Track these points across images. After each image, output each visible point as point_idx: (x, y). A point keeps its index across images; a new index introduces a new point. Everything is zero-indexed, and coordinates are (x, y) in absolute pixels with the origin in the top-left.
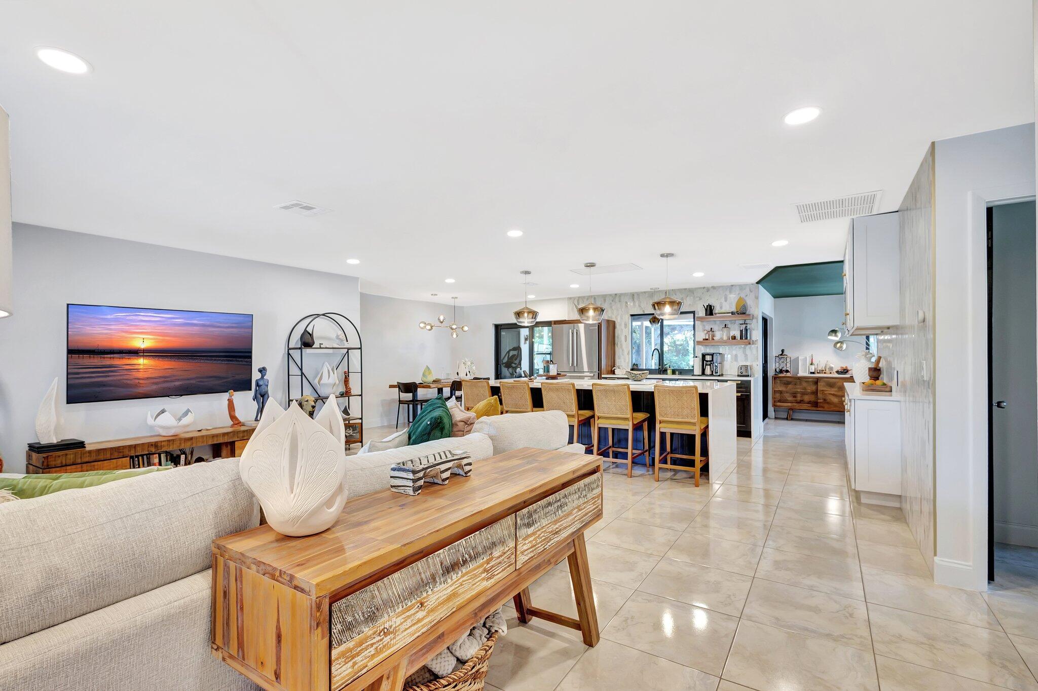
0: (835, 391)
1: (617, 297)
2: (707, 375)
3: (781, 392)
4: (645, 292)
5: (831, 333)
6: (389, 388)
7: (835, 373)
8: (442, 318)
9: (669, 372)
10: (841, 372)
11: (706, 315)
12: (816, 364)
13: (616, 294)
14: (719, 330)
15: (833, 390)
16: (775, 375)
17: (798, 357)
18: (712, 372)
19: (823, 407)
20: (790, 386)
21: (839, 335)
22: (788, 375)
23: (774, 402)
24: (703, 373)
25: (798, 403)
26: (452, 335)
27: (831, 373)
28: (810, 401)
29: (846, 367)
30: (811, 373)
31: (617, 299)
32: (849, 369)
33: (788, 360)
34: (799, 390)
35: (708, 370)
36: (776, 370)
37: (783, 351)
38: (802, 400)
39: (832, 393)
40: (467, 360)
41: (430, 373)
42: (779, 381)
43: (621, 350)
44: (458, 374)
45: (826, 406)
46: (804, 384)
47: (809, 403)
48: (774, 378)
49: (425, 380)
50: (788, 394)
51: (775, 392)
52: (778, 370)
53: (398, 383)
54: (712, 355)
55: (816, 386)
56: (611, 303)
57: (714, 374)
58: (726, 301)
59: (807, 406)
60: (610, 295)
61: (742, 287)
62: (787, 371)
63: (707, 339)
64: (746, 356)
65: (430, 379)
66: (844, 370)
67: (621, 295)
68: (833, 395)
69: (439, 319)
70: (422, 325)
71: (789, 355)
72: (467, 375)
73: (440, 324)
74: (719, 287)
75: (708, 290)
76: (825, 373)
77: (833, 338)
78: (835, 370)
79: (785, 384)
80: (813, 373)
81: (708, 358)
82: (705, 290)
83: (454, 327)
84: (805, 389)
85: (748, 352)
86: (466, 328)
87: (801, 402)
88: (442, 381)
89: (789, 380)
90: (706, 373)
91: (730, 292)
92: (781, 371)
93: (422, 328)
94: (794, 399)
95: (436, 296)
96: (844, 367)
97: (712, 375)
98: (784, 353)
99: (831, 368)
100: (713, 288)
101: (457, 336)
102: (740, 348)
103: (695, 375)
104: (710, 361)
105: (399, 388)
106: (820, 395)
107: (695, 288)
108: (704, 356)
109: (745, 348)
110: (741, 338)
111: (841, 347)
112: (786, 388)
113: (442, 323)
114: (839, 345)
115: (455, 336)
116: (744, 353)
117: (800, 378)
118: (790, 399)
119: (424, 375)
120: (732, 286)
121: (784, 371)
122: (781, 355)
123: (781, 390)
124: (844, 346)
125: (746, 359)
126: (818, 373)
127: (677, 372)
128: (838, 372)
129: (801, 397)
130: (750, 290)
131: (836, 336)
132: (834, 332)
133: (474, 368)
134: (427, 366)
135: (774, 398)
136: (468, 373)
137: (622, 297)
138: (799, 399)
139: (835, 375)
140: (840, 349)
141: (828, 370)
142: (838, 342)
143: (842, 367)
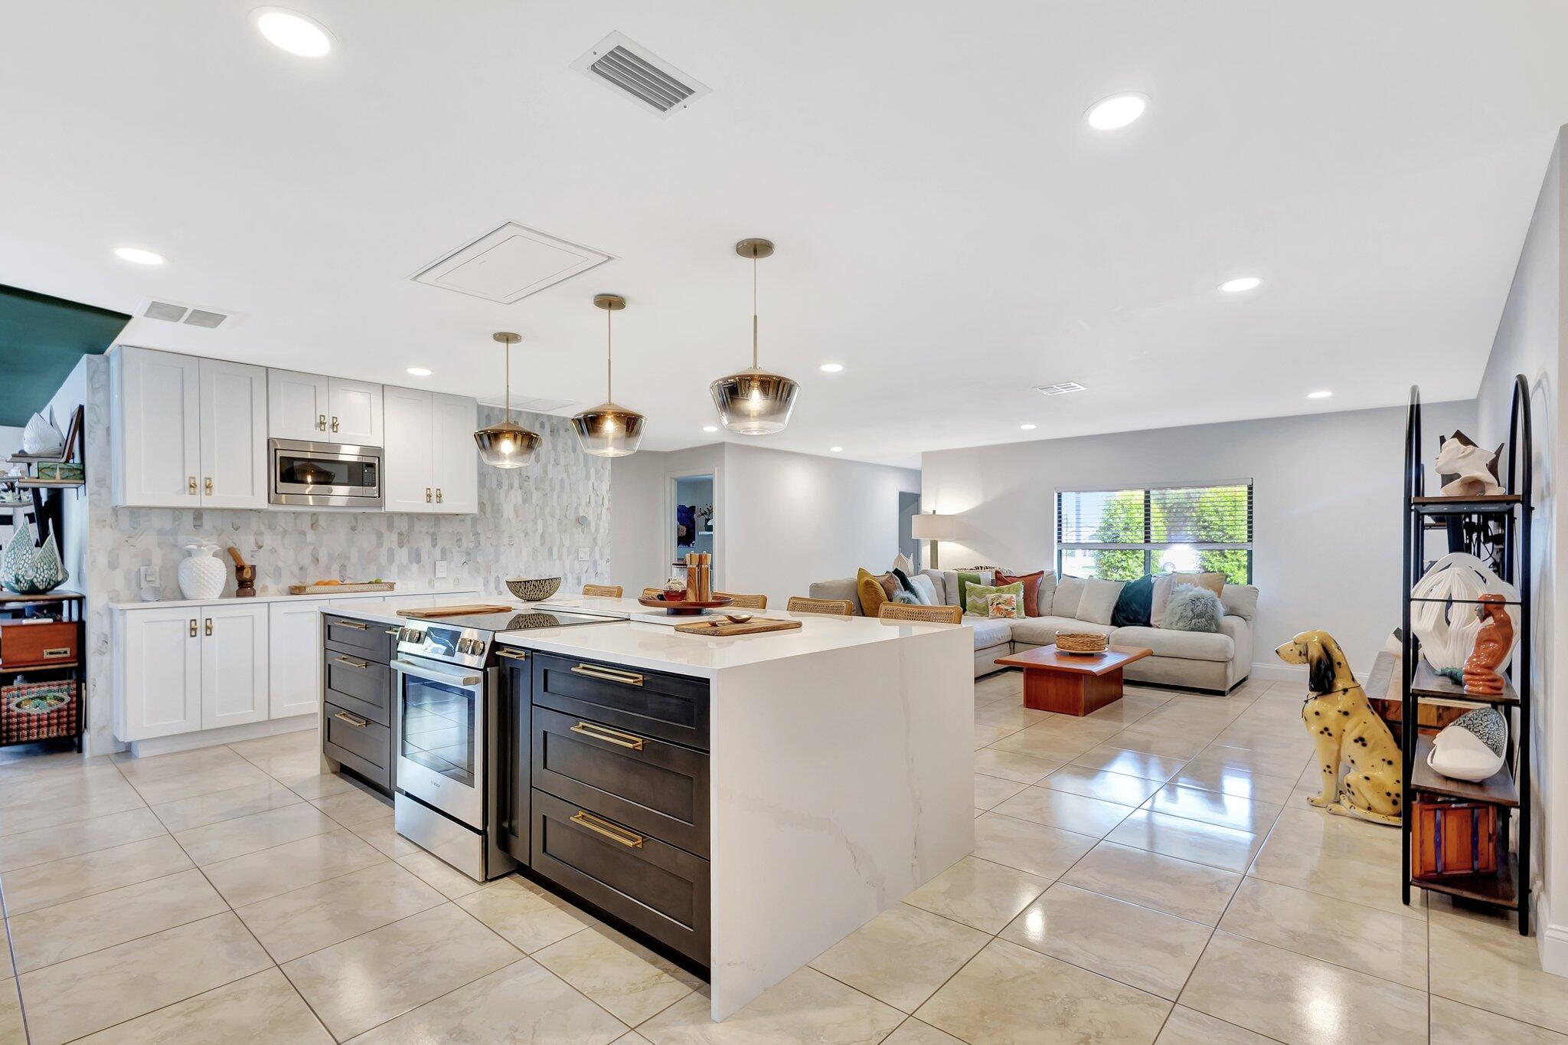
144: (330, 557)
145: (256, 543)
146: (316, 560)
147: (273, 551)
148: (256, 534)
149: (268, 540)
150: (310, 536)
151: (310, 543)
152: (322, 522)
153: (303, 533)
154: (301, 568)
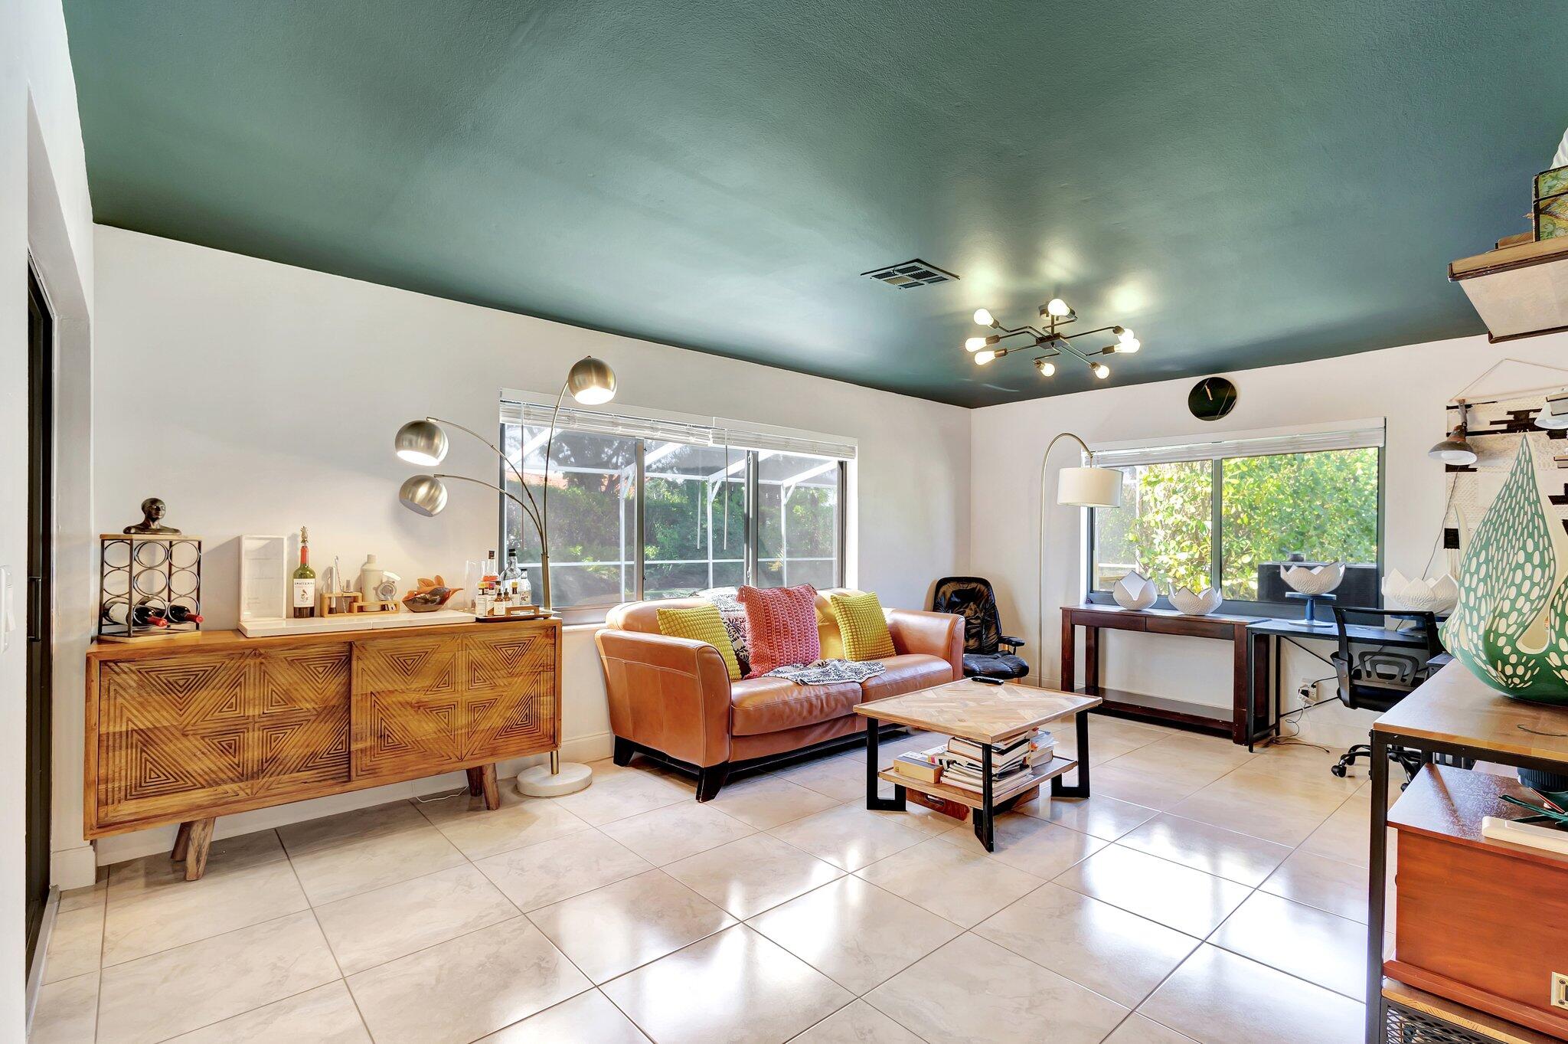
0: (427, 690)
3: (145, 739)
5: (409, 436)
7: (403, 606)
10: (426, 601)
12: (319, 574)
15: (414, 686)
16: (99, 639)
17: (238, 541)
19: (372, 771)
20: (203, 694)
21: (443, 445)
22: (186, 633)
23: (99, 803)
25: (254, 776)
27: (383, 608)
28: (314, 755)
29: (439, 579)
30: (299, 613)
32: (448, 585)
33: (184, 556)
34: (250, 712)
36: (104, 612)
37: (152, 509)
38: (274, 759)
39: (413, 697)
42: (131, 680)
45: (387, 762)
46: (284, 677)
47: (308, 762)
48: (103, 663)
50: (193, 744)
51: (100, 744)
52: (119, 612)
55: (342, 678)
59: (294, 781)
62: (179, 614)
66: (433, 593)
68: (419, 706)
71: (186, 531)
76: (361, 609)
77: (416, 457)
78: (400, 595)
79: (170, 687)
80: (311, 612)
84: (288, 698)
87: (267, 766)
89: (198, 661)
92: (143, 617)
94: (224, 761)
96: (431, 577)
98: (163, 521)
99: (387, 589)
106: (361, 719)
111: (431, 499)
112: (181, 710)
114: (422, 491)
117: (260, 651)
118: (203, 763)
121: (160, 613)
122: (144, 528)
123: (142, 723)
124: (443, 498)
126: (331, 611)
128: (415, 603)
129: (266, 742)
131: (431, 449)
132: (421, 430)
135: (93, 782)
138: (253, 754)
139: (403, 618)
140: (425, 510)
141: (372, 600)
142: (419, 481)
143: (424, 582)
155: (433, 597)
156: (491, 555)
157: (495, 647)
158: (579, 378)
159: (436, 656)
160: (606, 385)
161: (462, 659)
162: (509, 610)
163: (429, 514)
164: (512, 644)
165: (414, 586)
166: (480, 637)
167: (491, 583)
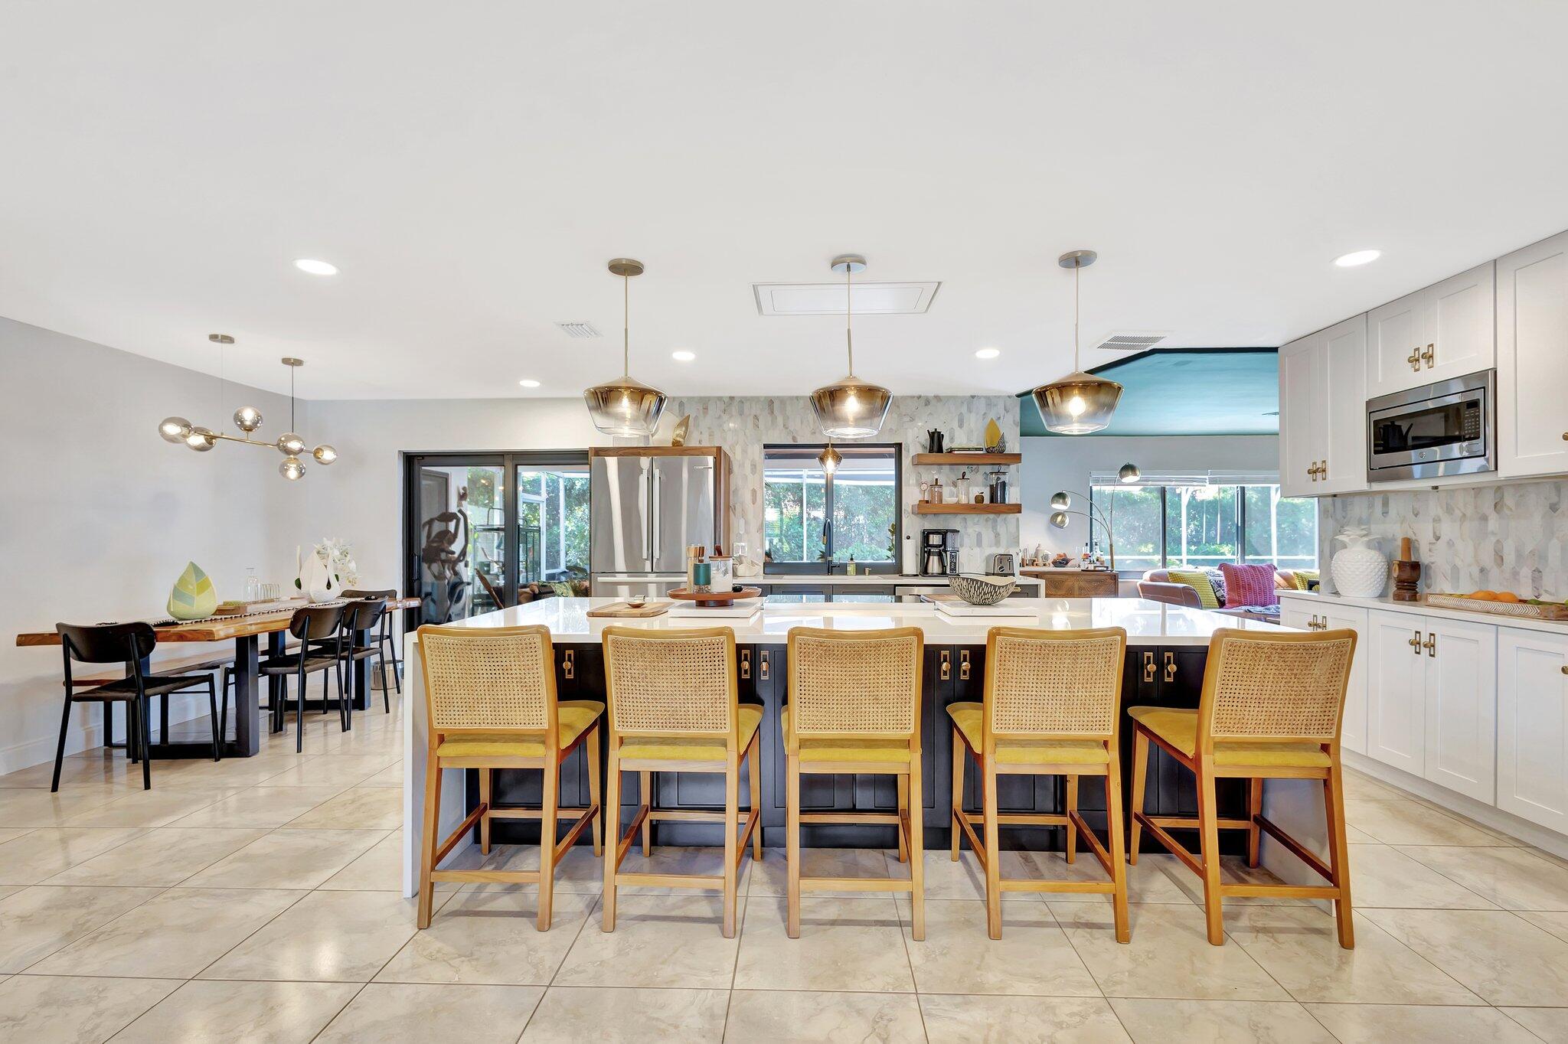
1: (736, 403)
2: (933, 576)
4: (797, 398)
5: (1056, 498)
6: (19, 644)
7: (1052, 563)
8: (249, 415)
9: (851, 569)
10: (1060, 563)
11: (931, 451)
13: (732, 398)
14: (947, 485)
18: (944, 566)
21: (1069, 501)
24: (925, 571)
26: (284, 470)
27: (1044, 565)
29: (1066, 554)
31: (734, 410)
32: (1069, 557)
35: (934, 565)
40: (328, 543)
41: (203, 585)
43: (742, 522)
44: (299, 584)
49: (183, 608)
53: (59, 626)
54: (944, 534)
56: (720, 417)
57: (948, 572)
58: (961, 426)
60: (720, 399)
61: (990, 401)
63: (927, 502)
64: (997, 535)
65: (205, 604)
66: (1063, 560)
67: (743, 400)
69: (238, 419)
70: (172, 429)
72: (329, 586)
73: (243, 434)
74: (949, 398)
75: (928, 402)
76: (1037, 565)
77: (1059, 507)
78: (1050, 561)
81: (935, 540)
82: (922, 402)
83: (294, 445)
85: (1001, 529)
86: (328, 455)
88: (250, 609)
90: (930, 570)
91: (970, 411)
93: (172, 440)
95: (226, 346)
97: (943, 574)
99: (1046, 557)
100: (938, 398)
101: (301, 474)
102: (987, 521)
103: (907, 576)
104: (940, 546)
105: (68, 644)
107: (902, 397)
108: (926, 535)
109: (995, 521)
110: (992, 501)
111: (1063, 522)
113: (249, 429)
114: (1059, 518)
115: (292, 473)
116: (994, 528)
119: (178, 593)
120: (973, 397)
124: (1067, 521)
125: (997, 543)
126: (1027, 565)
127: (867, 570)
128: (1056, 563)
130: (1005, 410)
131: (1065, 503)
132: (1060, 496)
133: (353, 565)
134: (192, 563)
136: (333, 581)
137: (747, 405)
139: (1052, 569)
140: (1061, 526)
141: (1040, 561)
142: (1058, 514)
143: (1059, 555)
144: (1519, 555)
145: (1434, 533)
146: (1500, 559)
147: (1451, 544)
148: (1434, 520)
149: (1447, 529)
150: (1493, 523)
151: (1493, 533)
152: (1509, 500)
153: (1484, 518)
154: (1482, 570)
155: (1063, 562)
156: (1087, 544)
157: (1089, 582)
158: (1124, 473)
159: (1066, 583)
160: (1136, 475)
161: (1076, 586)
162: (1095, 567)
163: (1062, 527)
164: (1097, 581)
165: (1055, 557)
166: (1083, 578)
167: (1087, 557)
